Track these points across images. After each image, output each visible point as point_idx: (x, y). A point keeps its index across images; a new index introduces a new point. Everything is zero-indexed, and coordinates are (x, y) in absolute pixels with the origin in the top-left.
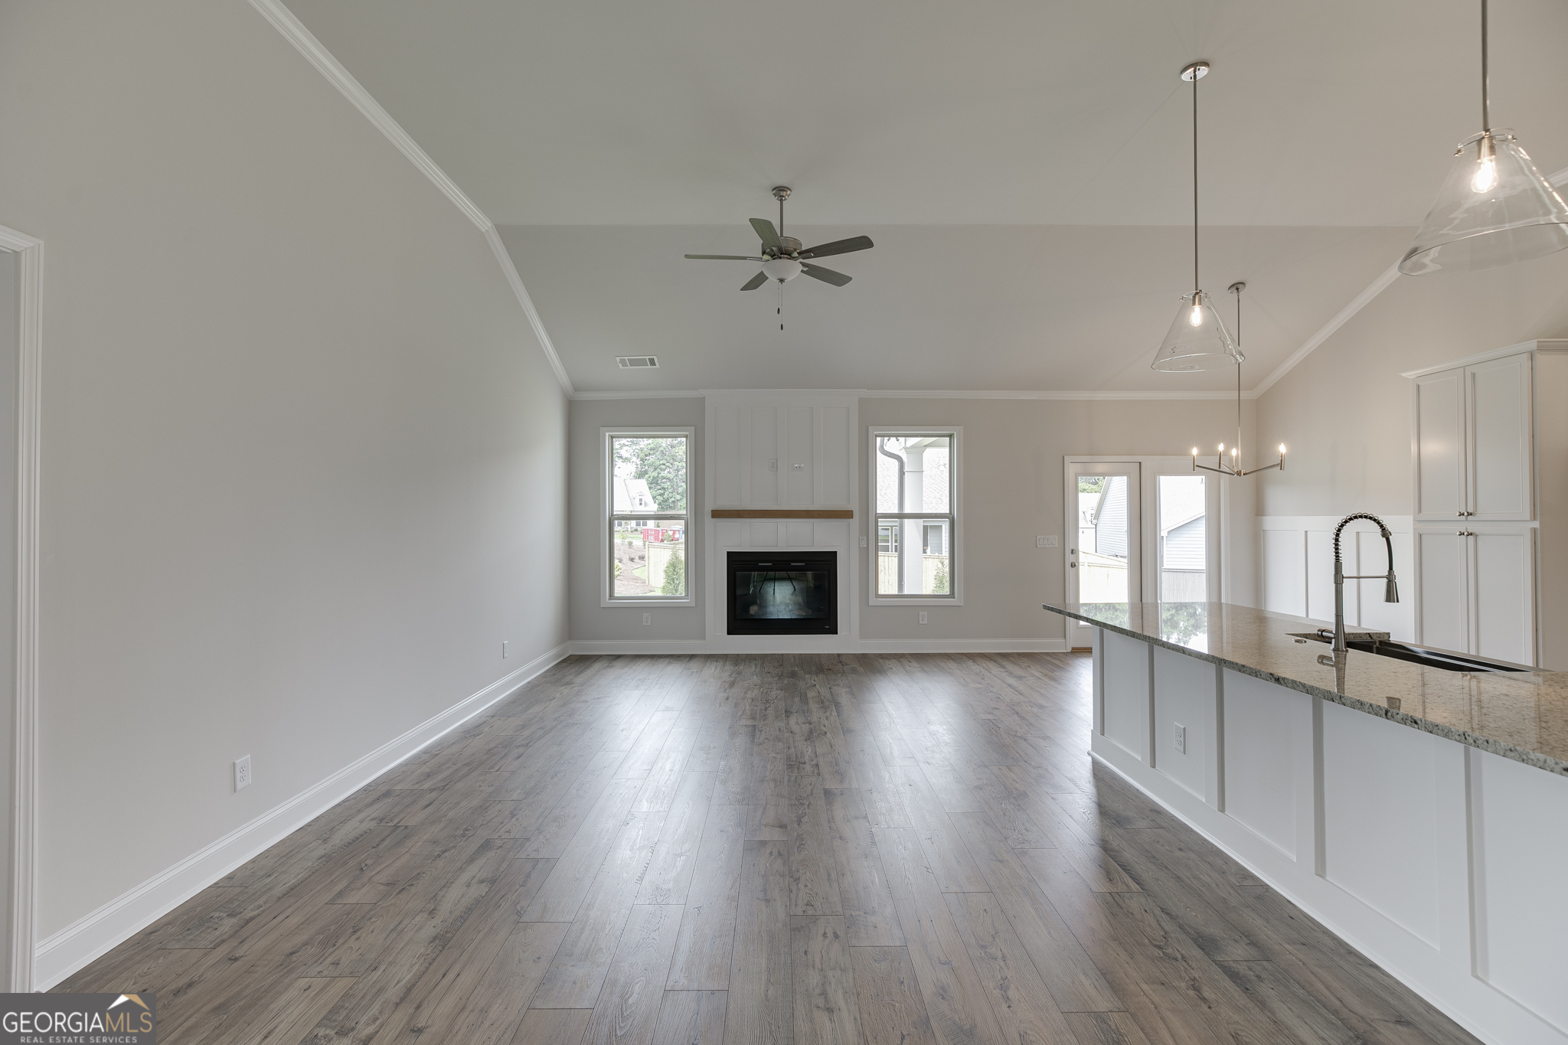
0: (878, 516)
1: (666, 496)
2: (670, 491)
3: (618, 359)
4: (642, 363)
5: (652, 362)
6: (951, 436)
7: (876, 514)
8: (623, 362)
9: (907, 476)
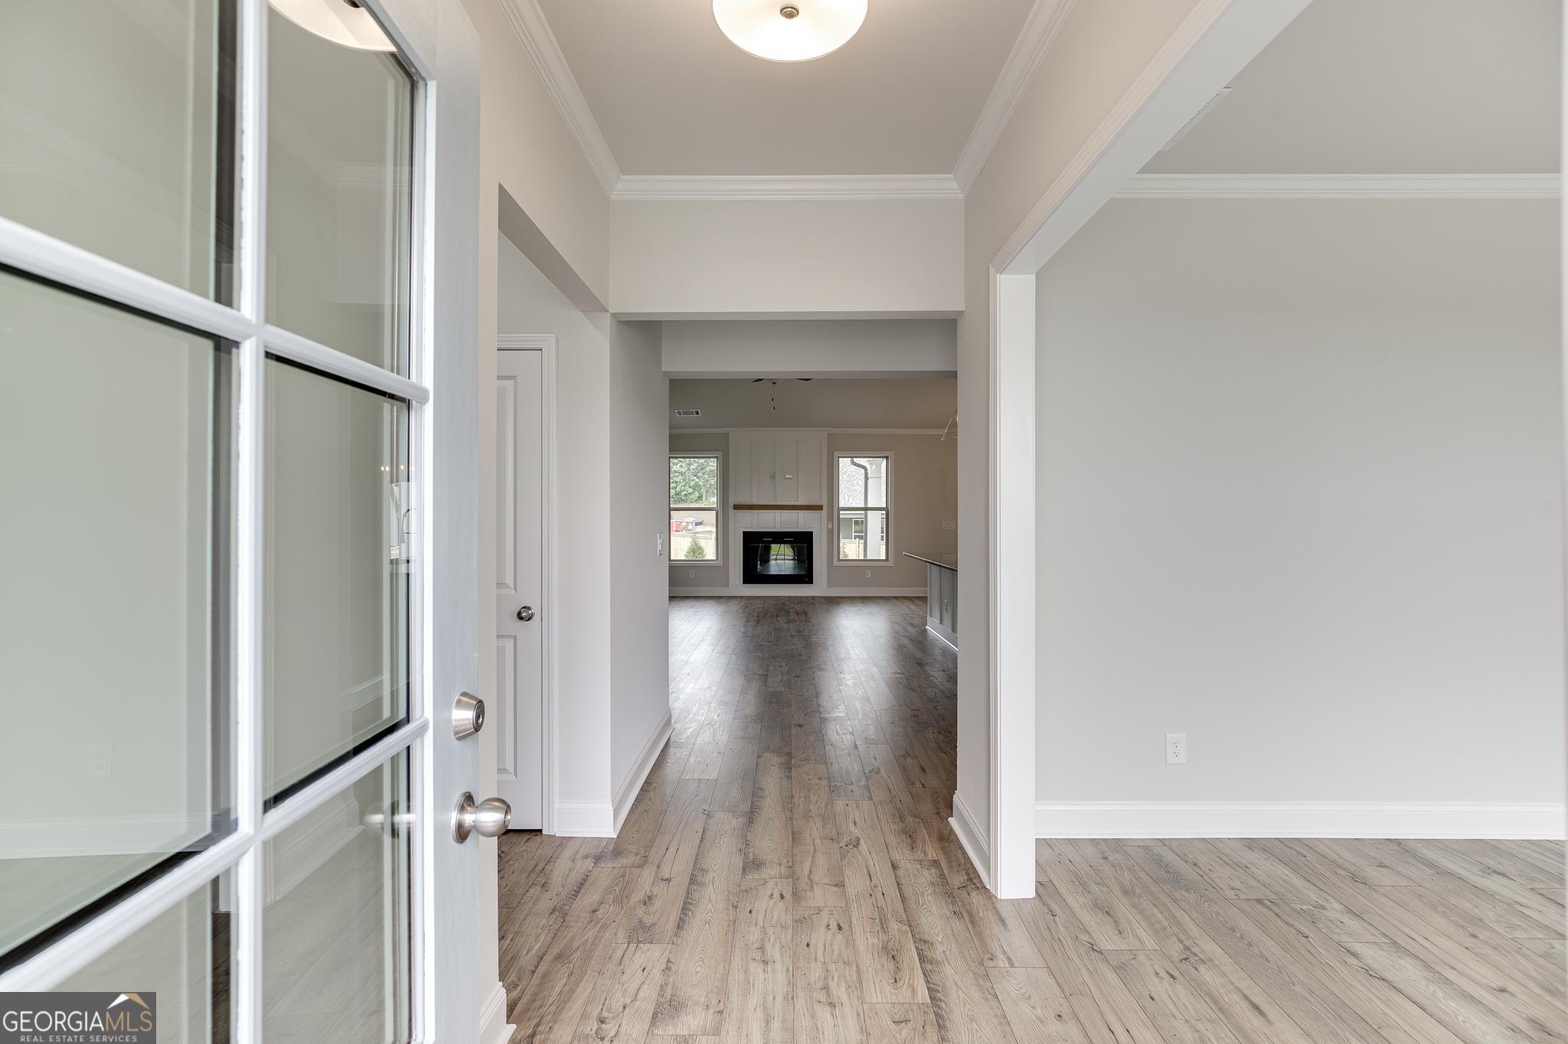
0: (840, 509)
1: (678, 490)
2: (683, 484)
3: (676, 411)
4: (692, 413)
5: (697, 413)
6: (887, 458)
7: (839, 507)
8: (679, 413)
9: (869, 481)
